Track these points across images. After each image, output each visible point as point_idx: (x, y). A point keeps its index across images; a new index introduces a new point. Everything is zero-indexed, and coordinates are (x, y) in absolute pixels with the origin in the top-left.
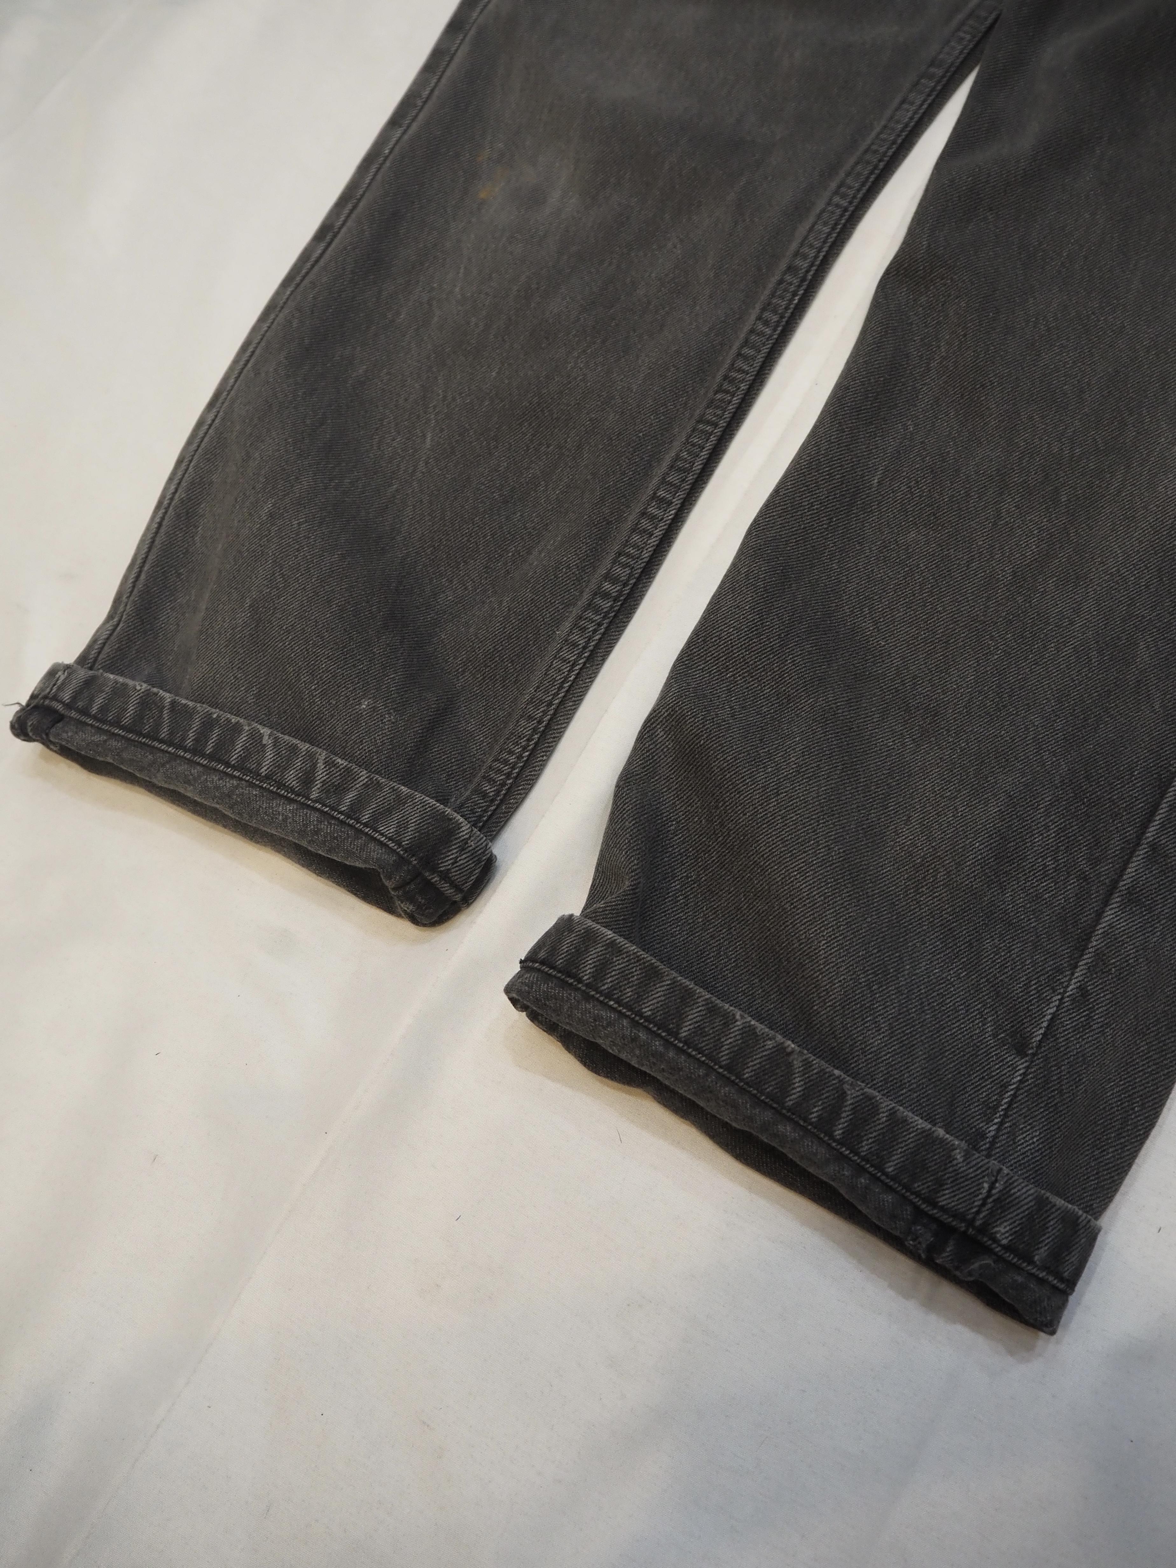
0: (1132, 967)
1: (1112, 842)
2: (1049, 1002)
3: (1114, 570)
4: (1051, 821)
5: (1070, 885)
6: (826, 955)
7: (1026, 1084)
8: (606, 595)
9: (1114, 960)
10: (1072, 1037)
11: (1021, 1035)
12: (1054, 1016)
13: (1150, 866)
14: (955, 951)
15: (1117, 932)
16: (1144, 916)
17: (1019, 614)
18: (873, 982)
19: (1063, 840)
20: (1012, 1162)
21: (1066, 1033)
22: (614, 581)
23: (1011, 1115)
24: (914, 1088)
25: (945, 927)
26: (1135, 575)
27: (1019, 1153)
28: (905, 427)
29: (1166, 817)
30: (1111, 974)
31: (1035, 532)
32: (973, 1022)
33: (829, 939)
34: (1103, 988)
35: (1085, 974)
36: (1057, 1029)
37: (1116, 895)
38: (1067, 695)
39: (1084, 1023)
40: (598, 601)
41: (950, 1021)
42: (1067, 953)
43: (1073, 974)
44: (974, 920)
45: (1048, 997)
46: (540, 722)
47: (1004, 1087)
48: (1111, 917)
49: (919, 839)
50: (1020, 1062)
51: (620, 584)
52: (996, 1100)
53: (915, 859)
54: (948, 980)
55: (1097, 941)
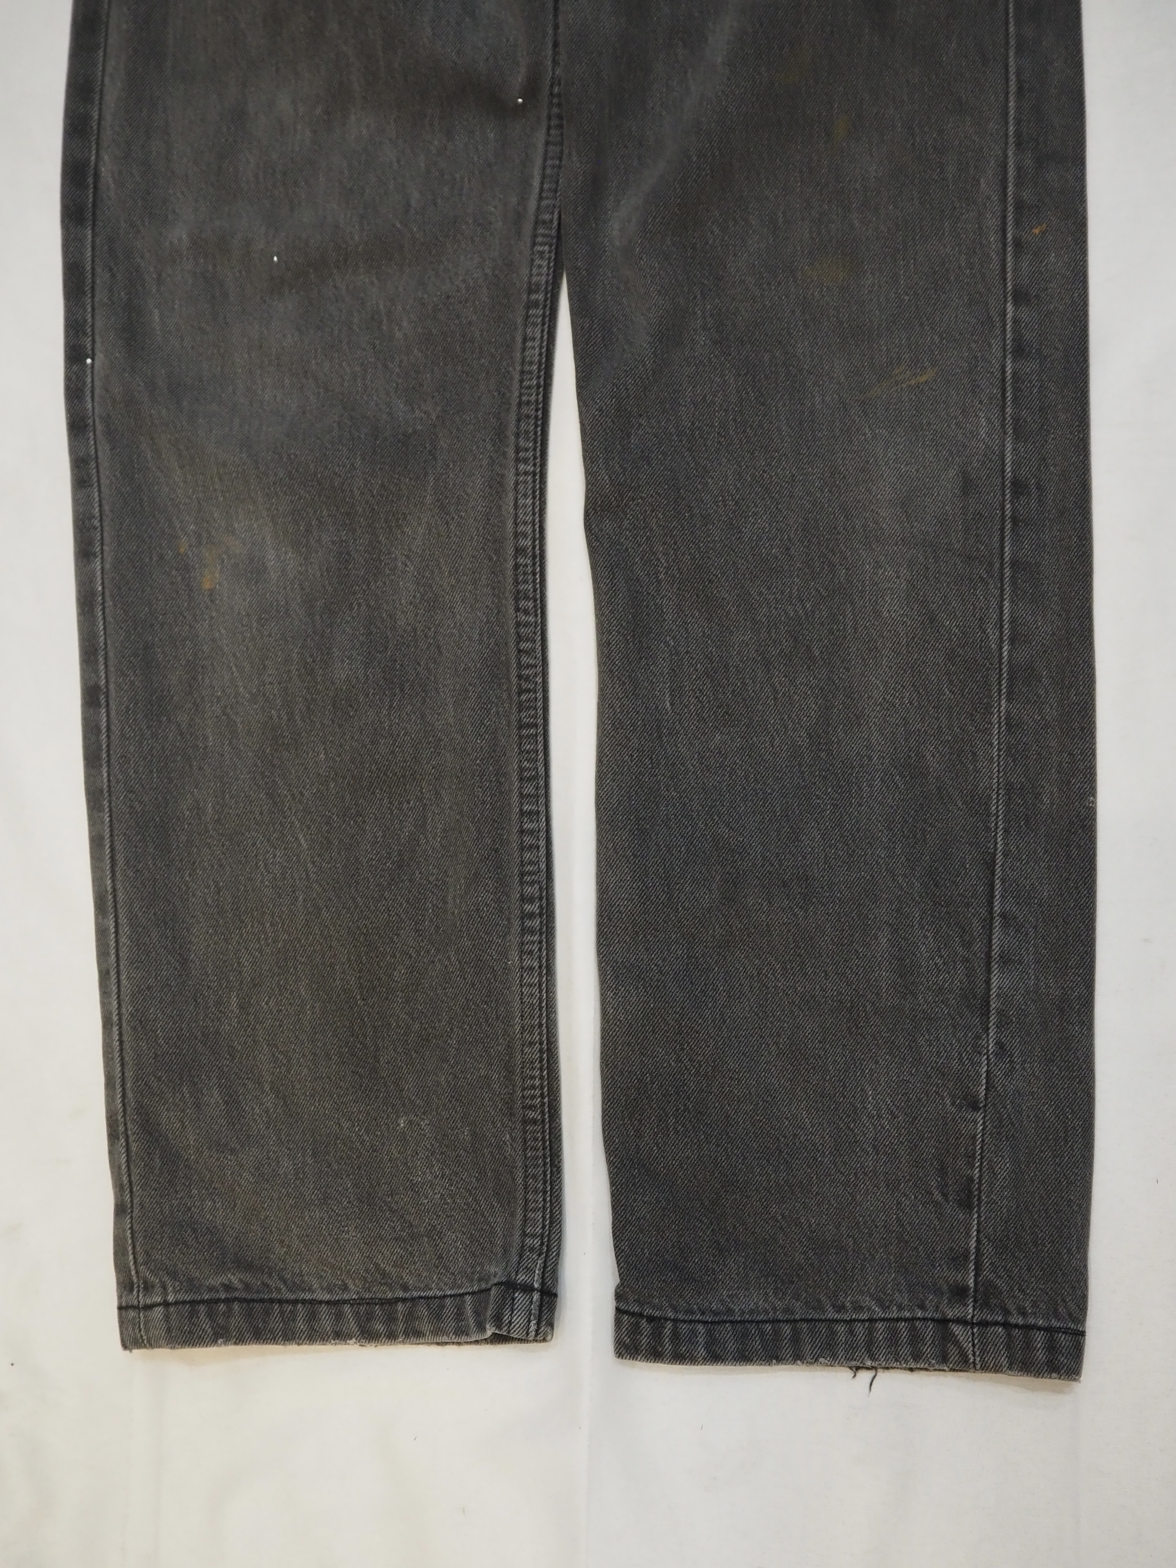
1: (974, 925)
2: (980, 1064)
5: (959, 970)
7: (988, 1129)
9: (1012, 1012)
10: (1006, 1082)
11: (971, 1096)
12: (988, 1072)
13: (1007, 931)
14: (902, 1057)
15: (1005, 990)
16: (1018, 970)
19: (940, 940)
20: (998, 1188)
21: (1001, 1081)
23: (986, 1156)
24: (909, 1179)
25: (888, 1043)
29: (1002, 889)
30: (1014, 1023)
32: (935, 1101)
34: (1012, 1037)
35: (996, 1031)
36: (994, 1081)
37: (994, 963)
38: (894, 822)
39: (1010, 1068)
42: (978, 1021)
43: (988, 1035)
45: (978, 1061)
47: (974, 1138)
48: (997, 981)
50: (977, 1116)
52: (972, 1150)
55: (994, 1003)
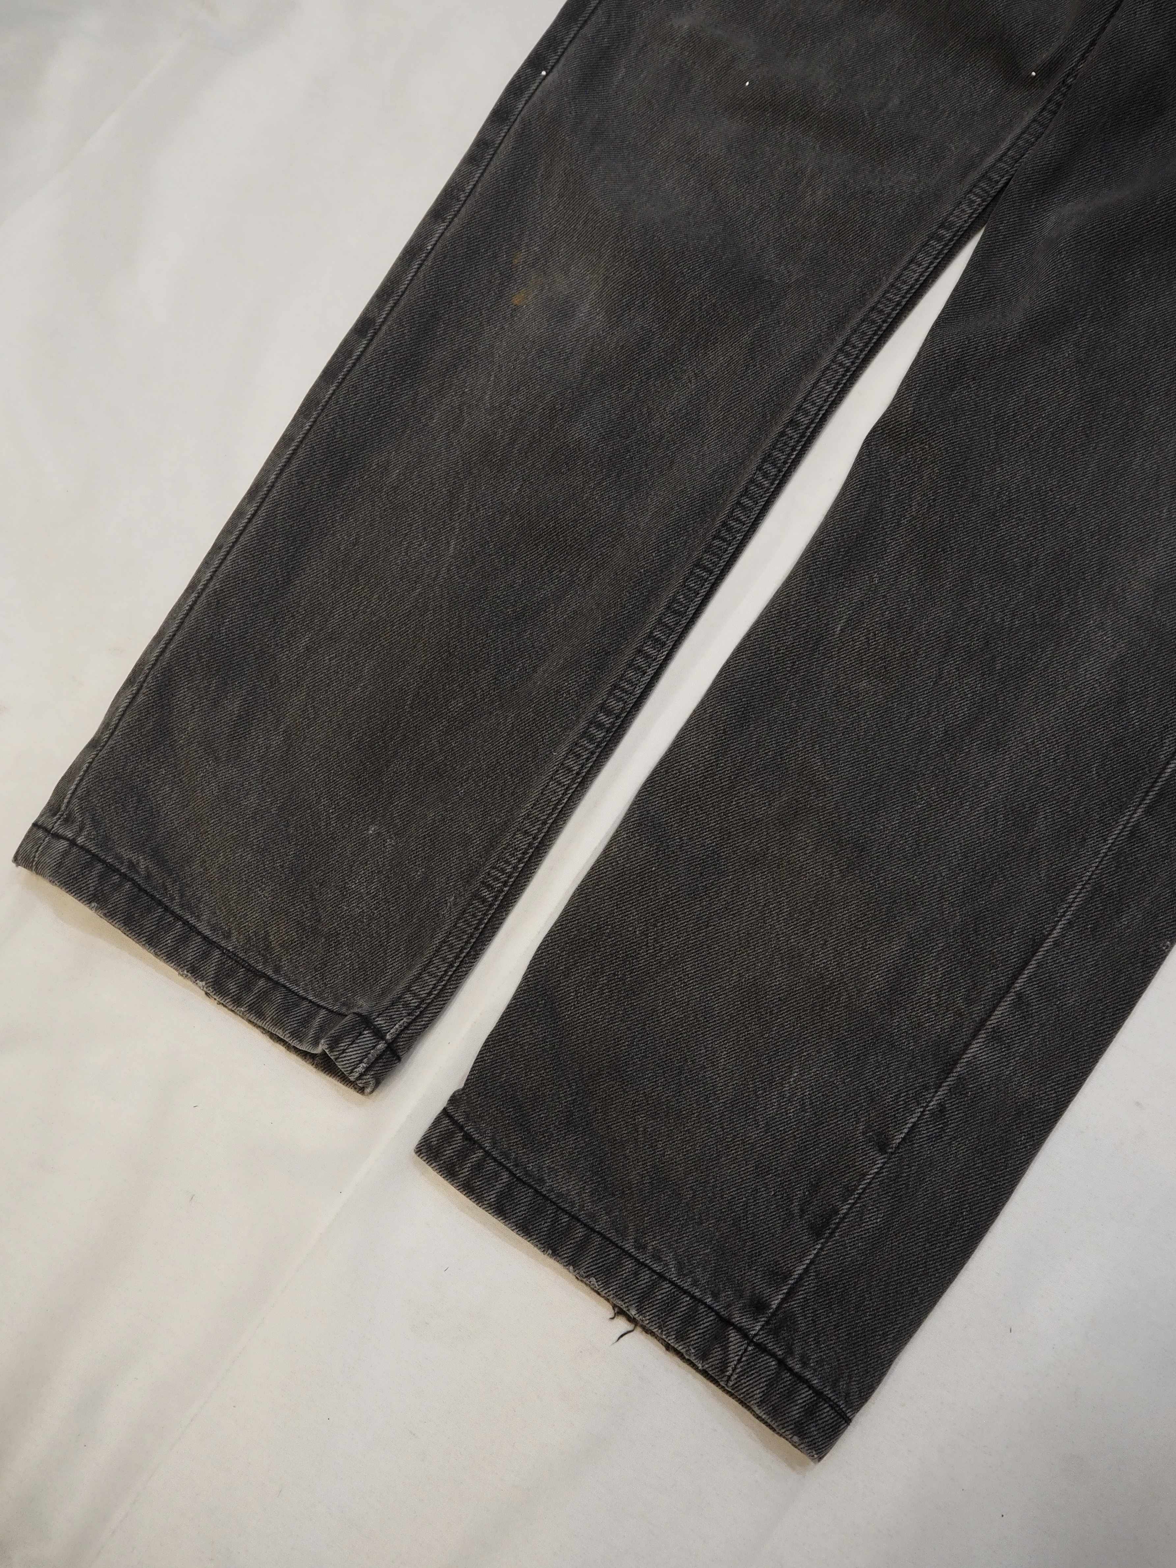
0: (985, 1093)
1: (987, 987)
2: (912, 1112)
3: (1030, 741)
4: (941, 964)
5: (947, 1018)
6: (725, 1063)
7: (881, 1175)
8: (600, 726)
9: (971, 1086)
10: (926, 1144)
11: (885, 1136)
12: (915, 1124)
13: (1014, 1011)
14: (845, 1061)
15: (978, 1063)
16: (1003, 1052)
17: (944, 770)
18: (759, 1088)
19: (948, 981)
20: (855, 1235)
21: (921, 1140)
22: (608, 713)
23: (863, 1198)
24: (779, 1174)
25: (840, 1041)
26: (1046, 748)
27: (863, 1229)
28: (871, 579)
29: (1033, 972)
30: (967, 1096)
31: (969, 696)
32: (849, 1120)
33: (729, 1051)
34: (958, 1107)
35: (946, 1093)
36: (915, 1136)
37: (983, 1032)
38: (972, 852)
39: (938, 1134)
40: (593, 730)
41: (829, 1117)
42: (935, 1074)
43: (936, 1092)
44: (864, 1039)
45: (913, 1109)
46: (535, 838)
47: (864, 1175)
48: (976, 1049)
49: (830, 964)
50: (880, 1158)
51: (613, 716)
52: (855, 1185)
53: (825, 981)
54: (834, 1084)
55: (961, 1067)
